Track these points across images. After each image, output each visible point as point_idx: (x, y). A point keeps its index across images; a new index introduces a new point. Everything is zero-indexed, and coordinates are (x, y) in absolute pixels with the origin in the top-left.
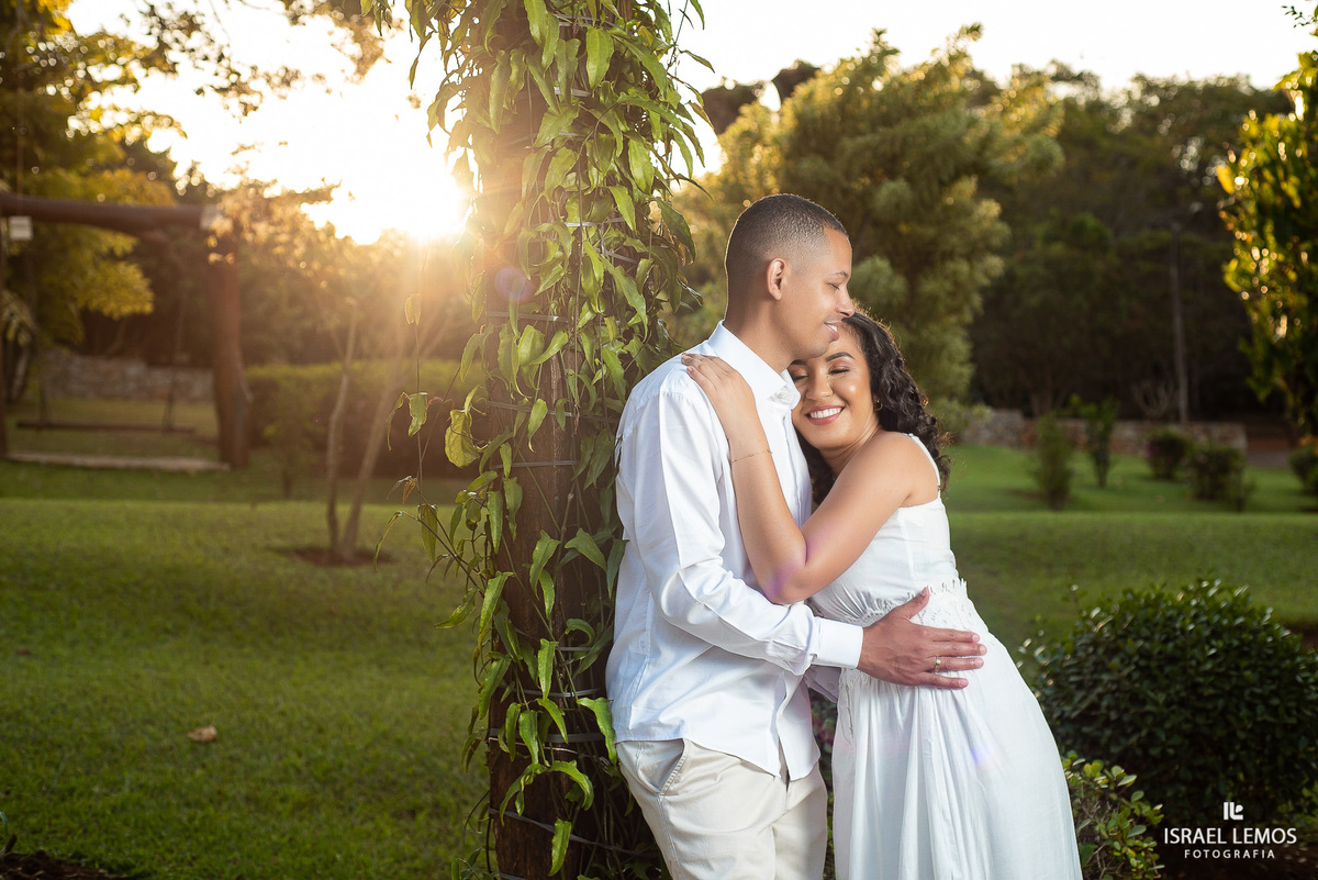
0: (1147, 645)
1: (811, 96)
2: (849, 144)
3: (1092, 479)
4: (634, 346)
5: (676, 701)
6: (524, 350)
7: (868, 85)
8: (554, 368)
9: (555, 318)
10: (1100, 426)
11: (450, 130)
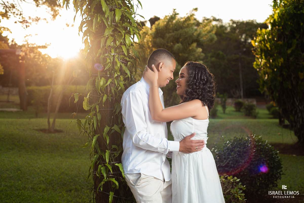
0: (240, 149)
1: (159, 24)
2: (168, 35)
3: (222, 111)
4: (126, 82)
5: (138, 164)
6: (102, 83)
7: (172, 22)
8: (109, 87)
9: (109, 76)
10: (224, 99)
11: (83, 32)
